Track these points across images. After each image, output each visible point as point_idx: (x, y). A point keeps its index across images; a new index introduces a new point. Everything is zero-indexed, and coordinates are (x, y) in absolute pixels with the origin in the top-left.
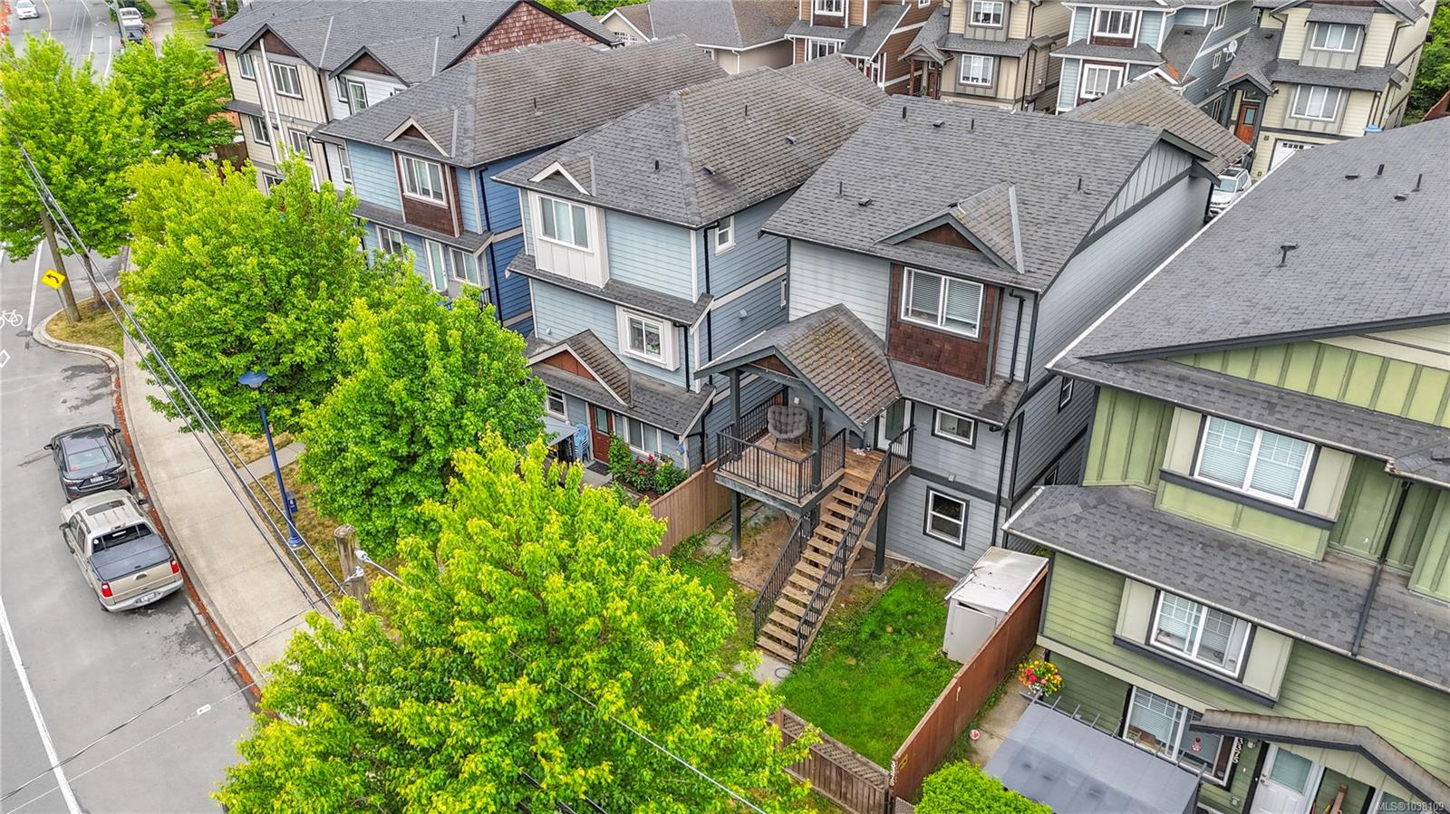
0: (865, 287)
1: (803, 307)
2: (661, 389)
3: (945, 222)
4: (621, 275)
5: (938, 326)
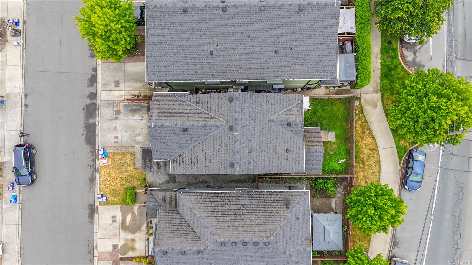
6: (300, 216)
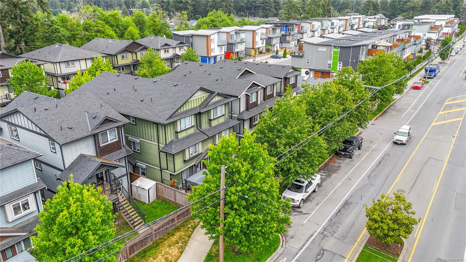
0: (86, 146)
1: (69, 162)
2: (30, 221)
3: (105, 119)
5: (109, 142)
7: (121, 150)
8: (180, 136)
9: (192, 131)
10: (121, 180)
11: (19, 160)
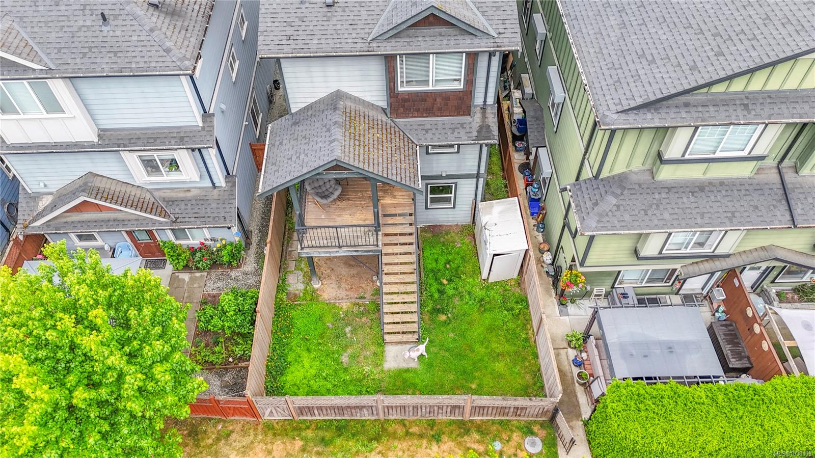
0: (356, 74)
1: (303, 100)
2: (189, 195)
3: (429, 13)
4: (109, 123)
5: (431, 88)
6: (111, 33)
7: (467, 119)
8: (666, 174)
9: (745, 170)
10: (456, 184)
11: (134, 65)
